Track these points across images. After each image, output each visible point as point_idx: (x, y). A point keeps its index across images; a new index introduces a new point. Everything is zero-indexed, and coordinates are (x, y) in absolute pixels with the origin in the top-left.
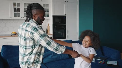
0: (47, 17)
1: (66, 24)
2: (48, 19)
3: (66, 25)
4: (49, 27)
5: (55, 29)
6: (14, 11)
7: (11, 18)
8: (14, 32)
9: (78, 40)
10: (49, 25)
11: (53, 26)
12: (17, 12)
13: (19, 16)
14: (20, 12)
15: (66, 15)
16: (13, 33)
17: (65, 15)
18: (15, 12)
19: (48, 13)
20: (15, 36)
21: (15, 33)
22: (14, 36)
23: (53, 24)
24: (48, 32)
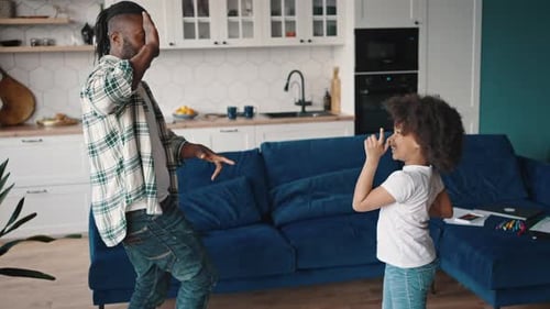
0: (328, 35)
1: (417, 68)
2: (332, 48)
3: (416, 74)
4: (339, 82)
5: (366, 92)
6: (184, 15)
7: (171, 44)
8: (186, 107)
9: (477, 132)
10: (336, 72)
11: (357, 77)
12: (195, 19)
13: (205, 34)
14: (207, 15)
15: (417, 23)
16: (180, 110)
17: (414, 26)
18: (189, 19)
19: (331, 17)
20: (189, 123)
21: (188, 113)
22: (185, 127)
23: (357, 70)
24: (334, 108)
